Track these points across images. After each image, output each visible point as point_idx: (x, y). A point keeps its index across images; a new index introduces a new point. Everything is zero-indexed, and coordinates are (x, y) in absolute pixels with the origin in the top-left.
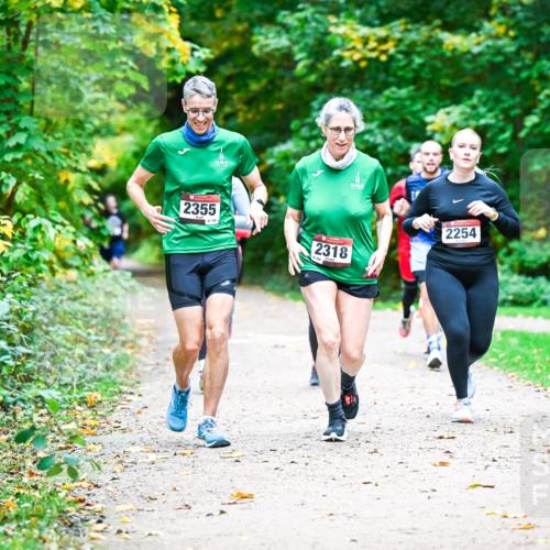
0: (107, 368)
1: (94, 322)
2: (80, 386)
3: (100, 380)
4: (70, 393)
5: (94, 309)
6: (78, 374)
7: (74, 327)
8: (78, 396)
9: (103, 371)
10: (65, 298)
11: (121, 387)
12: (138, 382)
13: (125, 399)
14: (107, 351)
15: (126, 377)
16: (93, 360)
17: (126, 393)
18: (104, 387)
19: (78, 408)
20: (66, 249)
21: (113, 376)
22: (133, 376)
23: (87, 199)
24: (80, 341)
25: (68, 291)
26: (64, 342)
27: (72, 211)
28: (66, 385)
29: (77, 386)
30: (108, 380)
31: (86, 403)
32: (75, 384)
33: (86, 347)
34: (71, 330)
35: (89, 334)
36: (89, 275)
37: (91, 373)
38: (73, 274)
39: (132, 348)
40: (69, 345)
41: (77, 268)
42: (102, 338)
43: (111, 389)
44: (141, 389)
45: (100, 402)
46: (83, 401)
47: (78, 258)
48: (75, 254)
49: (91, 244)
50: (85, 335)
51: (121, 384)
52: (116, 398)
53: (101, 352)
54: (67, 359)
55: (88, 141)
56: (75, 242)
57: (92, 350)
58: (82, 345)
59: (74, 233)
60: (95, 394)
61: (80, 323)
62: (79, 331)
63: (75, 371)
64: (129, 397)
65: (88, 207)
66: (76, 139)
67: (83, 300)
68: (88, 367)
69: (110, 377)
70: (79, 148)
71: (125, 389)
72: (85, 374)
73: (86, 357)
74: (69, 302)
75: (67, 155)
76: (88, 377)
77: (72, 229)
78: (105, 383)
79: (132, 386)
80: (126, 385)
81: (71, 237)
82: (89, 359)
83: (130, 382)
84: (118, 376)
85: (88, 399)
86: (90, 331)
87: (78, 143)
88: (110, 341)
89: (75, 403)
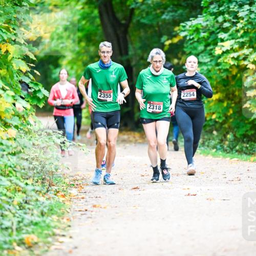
0: (43, 214)
1: (31, 174)
2: (19, 230)
3: (36, 224)
4: (10, 235)
5: (31, 163)
6: (17, 219)
7: (13, 178)
8: (17, 238)
9: (39, 217)
10: (5, 153)
11: (55, 230)
12: (70, 226)
13: (57, 241)
14: (41, 199)
15: (58, 221)
16: (31, 207)
17: (59, 235)
18: (40, 230)
19: (18, 248)
20: (7, 110)
21: (48, 221)
22: (65, 220)
23: (25, 67)
24: (19, 191)
25: (8, 147)
26: (5, 191)
27: (12, 77)
28: (7, 228)
29: (17, 229)
30: (43, 224)
31: (24, 244)
32: (14, 227)
33: (24, 195)
34: (11, 181)
35: (27, 184)
36: (26, 133)
37: (28, 218)
38: (13, 132)
39: (64, 196)
40: (8, 194)
41: (16, 127)
42: (38, 188)
43: (46, 232)
44: (71, 231)
45: (36, 243)
46: (21, 243)
47: (17, 118)
48: (14, 115)
49: (28, 106)
50: (23, 185)
51: (55, 227)
52: (50, 239)
53: (37, 200)
54: (7, 206)
55: (26, 17)
56: (14, 104)
57: (29, 198)
58: (20, 194)
59: (13, 97)
60: (32, 236)
61: (19, 175)
62: (18, 182)
63: (14, 216)
64: (61, 239)
65: (25, 74)
66: (15, 16)
67: (21, 155)
68: (25, 213)
69: (44, 222)
70: (18, 23)
71: (57, 231)
72: (23, 219)
73: (24, 205)
74: (10, 156)
75: (8, 29)
76: (26, 222)
77: (12, 93)
78: (41, 227)
79: (64, 229)
80: (59, 228)
81: (11, 100)
82: (27, 206)
83: (62, 226)
84: (52, 221)
85: (26, 241)
86: (28, 182)
87: (17, 19)
88: (45, 190)
89: (15, 244)
